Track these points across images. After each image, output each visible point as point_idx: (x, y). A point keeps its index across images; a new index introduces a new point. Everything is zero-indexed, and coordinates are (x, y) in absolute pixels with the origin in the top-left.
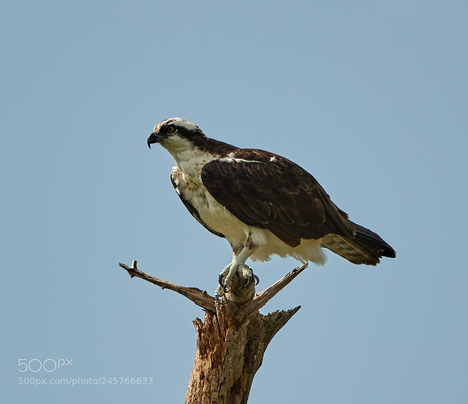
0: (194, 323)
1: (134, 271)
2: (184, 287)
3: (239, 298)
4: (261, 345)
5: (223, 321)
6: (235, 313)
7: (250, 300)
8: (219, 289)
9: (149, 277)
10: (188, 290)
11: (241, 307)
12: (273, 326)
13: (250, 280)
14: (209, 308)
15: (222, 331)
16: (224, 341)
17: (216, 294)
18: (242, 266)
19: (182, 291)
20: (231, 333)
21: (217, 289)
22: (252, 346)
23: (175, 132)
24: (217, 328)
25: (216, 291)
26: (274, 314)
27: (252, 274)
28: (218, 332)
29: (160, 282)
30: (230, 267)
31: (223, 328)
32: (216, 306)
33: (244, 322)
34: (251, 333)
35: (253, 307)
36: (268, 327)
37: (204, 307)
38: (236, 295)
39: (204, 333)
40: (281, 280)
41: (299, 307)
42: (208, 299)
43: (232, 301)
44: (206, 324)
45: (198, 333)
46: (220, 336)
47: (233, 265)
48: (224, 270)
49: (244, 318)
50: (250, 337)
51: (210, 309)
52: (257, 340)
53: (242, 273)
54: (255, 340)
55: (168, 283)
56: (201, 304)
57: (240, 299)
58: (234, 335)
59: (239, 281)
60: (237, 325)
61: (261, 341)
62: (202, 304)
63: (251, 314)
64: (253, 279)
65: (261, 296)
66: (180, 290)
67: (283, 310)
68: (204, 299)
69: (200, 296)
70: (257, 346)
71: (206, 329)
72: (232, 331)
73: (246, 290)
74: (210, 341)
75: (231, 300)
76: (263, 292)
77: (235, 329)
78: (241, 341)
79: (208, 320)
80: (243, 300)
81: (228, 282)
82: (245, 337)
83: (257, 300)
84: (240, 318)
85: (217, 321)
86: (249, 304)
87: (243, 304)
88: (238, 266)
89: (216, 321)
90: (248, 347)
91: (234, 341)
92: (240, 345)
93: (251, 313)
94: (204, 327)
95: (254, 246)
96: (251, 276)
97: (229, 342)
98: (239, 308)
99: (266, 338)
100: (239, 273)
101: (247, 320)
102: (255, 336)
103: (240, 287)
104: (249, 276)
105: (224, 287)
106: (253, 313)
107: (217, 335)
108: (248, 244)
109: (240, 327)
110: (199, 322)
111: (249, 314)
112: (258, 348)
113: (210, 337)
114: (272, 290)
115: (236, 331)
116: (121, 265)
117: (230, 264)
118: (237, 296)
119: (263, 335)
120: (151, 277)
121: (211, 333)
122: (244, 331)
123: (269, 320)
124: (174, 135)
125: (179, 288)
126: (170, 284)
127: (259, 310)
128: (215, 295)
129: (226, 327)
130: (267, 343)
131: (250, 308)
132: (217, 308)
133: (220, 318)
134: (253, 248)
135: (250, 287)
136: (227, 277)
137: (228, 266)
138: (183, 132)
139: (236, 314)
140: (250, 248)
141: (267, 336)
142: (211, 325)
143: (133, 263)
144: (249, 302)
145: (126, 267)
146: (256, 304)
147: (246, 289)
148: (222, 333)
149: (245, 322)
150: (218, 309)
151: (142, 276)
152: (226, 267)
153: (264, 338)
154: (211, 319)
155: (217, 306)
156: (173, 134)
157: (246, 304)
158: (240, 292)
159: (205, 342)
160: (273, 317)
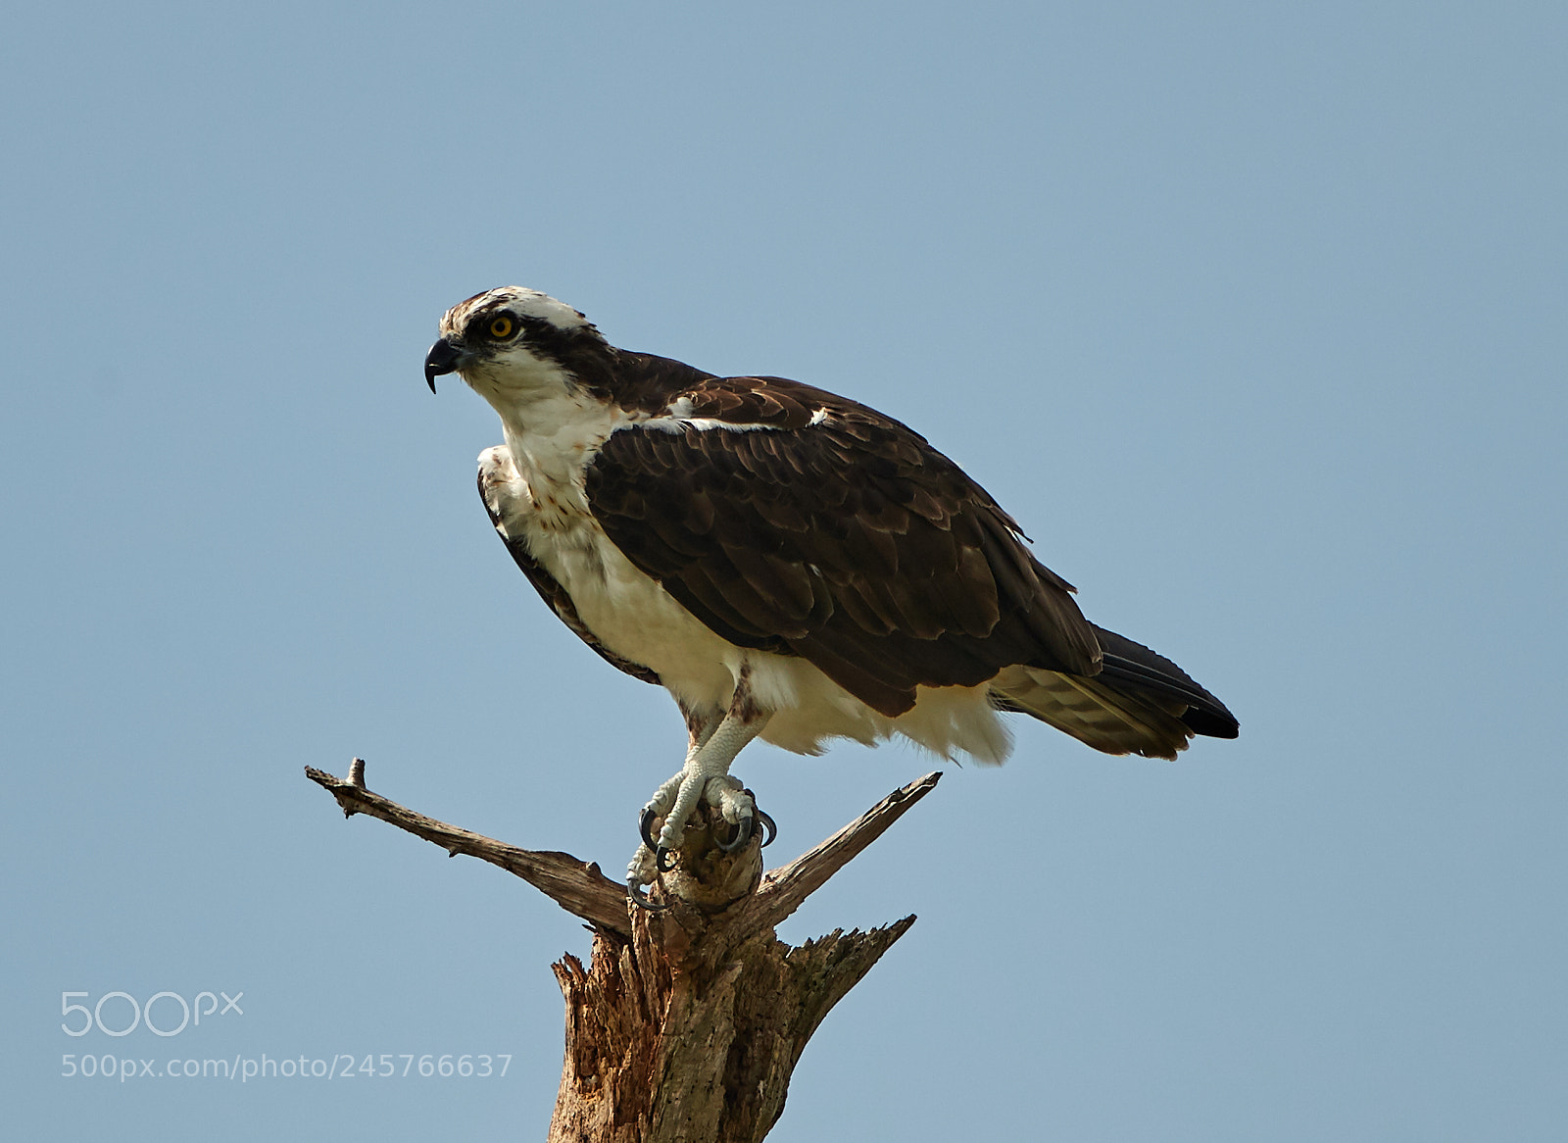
0: (555, 972)
1: (356, 794)
2: (523, 851)
3: (710, 890)
4: (781, 1046)
5: (656, 967)
6: (693, 938)
7: (745, 896)
8: (641, 857)
9: (406, 816)
10: (537, 861)
11: (714, 918)
13: (745, 830)
14: (607, 922)
15: (649, 997)
16: (657, 1032)
17: (631, 875)
18: (718, 782)
19: (515, 864)
20: (681, 1006)
21: (636, 856)
22: (750, 1049)
23: (516, 338)
24: (634, 988)
25: (631, 865)
26: (825, 942)
27: (754, 809)
28: (636, 1001)
29: (444, 831)
30: (678, 784)
31: (653, 989)
32: (632, 915)
33: (724, 968)
34: (747, 1008)
35: (755, 918)
36: (807, 987)
37: (591, 916)
38: (699, 880)
39: (591, 1004)
40: (849, 826)
41: (912, 919)
42: (603, 891)
43: (685, 898)
44: (596, 976)
45: (569, 1006)
46: (645, 1015)
47: (687, 779)
48: (656, 796)
49: (725, 955)
50: (744, 1019)
51: (612, 924)
52: (770, 1029)
53: (719, 806)
54: (761, 1030)
55: (469, 836)
56: (579, 907)
57: (713, 893)
58: (691, 1013)
59: (710, 830)
60: (701, 980)
61: (780, 1033)
62: (585, 908)
63: (748, 943)
64: (755, 826)
65: (784, 882)
66: (509, 860)
67: (857, 930)
68: (592, 889)
69: (577, 879)
70: (767, 1051)
71: (596, 991)
72: (684, 998)
73: (731, 864)
74: (609, 1032)
75: (681, 894)
76: (788, 869)
77: (694, 991)
78: (713, 1032)
79: (604, 963)
80: (723, 896)
81: (673, 838)
82: (728, 1018)
83: (768, 894)
84: (710, 954)
85: (635, 966)
86: (742, 910)
87: (723, 909)
88: (707, 781)
89: (629, 966)
90: (737, 1052)
91: (692, 1032)
92: (710, 1046)
93: (749, 937)
94: (590, 986)
95: (760, 713)
96: (751, 814)
97: (674, 1034)
98: (710, 922)
99: (797, 1023)
100: (709, 806)
101: (735, 963)
102: (761, 1017)
103: (713, 852)
104: (743, 815)
105: (656, 853)
106: (757, 939)
107: (634, 1011)
108: (738, 707)
109: (713, 985)
110: (571, 966)
111: (742, 943)
112: (772, 1056)
113: (611, 1020)
114: (820, 861)
115: (698, 998)
116: (312, 775)
117: (680, 774)
118: (702, 880)
119: (787, 1011)
120: (413, 816)
121: (614, 1005)
122: (724, 998)
123: (808, 963)
124: (514, 348)
125: (508, 853)
126: (478, 838)
127: (775, 928)
128: (628, 877)
129: (665, 986)
130: (801, 1040)
131: (747, 920)
132: (633, 923)
133: (643, 954)
134: (754, 718)
135: (748, 852)
136: (667, 820)
137: (672, 781)
138: (542, 336)
139: (698, 942)
140: (747, 720)
141: (801, 1015)
142: (614, 979)
143: (353, 767)
144: (741, 903)
145: (327, 781)
146: (764, 909)
147: (733, 860)
148: (650, 1004)
149: (729, 970)
150: (636, 926)
151: (384, 810)
152: (665, 785)
153: (792, 1022)
154: (614, 958)
155: (635, 915)
156: (509, 343)
157: (732, 910)
158: (711, 867)
159: (593, 1035)
160: (821, 954)
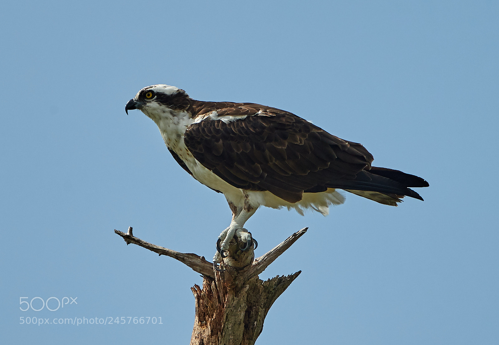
0: (192, 290)
1: (130, 237)
2: (181, 253)
3: (239, 263)
4: (261, 311)
5: (222, 287)
7: (249, 265)
8: (217, 255)
9: (145, 244)
10: (186, 256)
11: (240, 271)
12: (273, 291)
13: (249, 244)
14: (207, 274)
15: (221, 297)
16: (223, 307)
17: (214, 260)
18: (240, 230)
19: (179, 257)
20: (230, 299)
21: (216, 255)
22: (252, 312)
23: (153, 99)
24: (216, 294)
25: (214, 257)
26: (274, 279)
27: (251, 238)
28: (217, 298)
29: (157, 248)
30: (227, 230)
31: (222, 294)
32: (215, 272)
33: (243, 287)
34: (251, 300)
35: (252, 272)
36: (268, 293)
37: (202, 273)
38: (235, 260)
39: (203, 299)
40: (280, 244)
41: (300, 272)
42: (206, 265)
43: (231, 266)
44: (204, 291)
45: (196, 300)
46: (220, 302)
47: (230, 229)
48: (221, 234)
49: (244, 283)
50: (250, 303)
51: (209, 275)
52: (258, 306)
54: (255, 306)
55: (165, 249)
56: (199, 270)
58: (234, 301)
59: (238, 245)
60: (237, 291)
61: (261, 307)
63: (250, 280)
64: (252, 243)
65: (261, 262)
66: (177, 256)
67: (283, 276)
68: (203, 264)
69: (198, 261)
70: (257, 313)
71: (204, 295)
72: (231, 297)
73: (245, 254)
74: (209, 308)
75: (230, 264)
76: (262, 257)
77: (234, 294)
78: (240, 306)
79: (207, 287)
80: (242, 265)
81: (225, 247)
82: (245, 302)
83: (256, 265)
84: (239, 283)
85: (216, 288)
86: (248, 269)
87: (242, 269)
88: (236, 230)
89: (214, 287)
90: (248, 312)
91: (234, 307)
92: (240, 311)
93: (250, 278)
95: (253, 209)
97: (228, 308)
98: (239, 273)
99: (266, 304)
100: (237, 237)
101: (246, 285)
102: (255, 302)
103: (239, 251)
104: (248, 240)
105: (221, 252)
106: (253, 279)
107: (216, 301)
108: (246, 207)
109: (240, 292)
110: (197, 288)
111: (248, 280)
112: (258, 314)
113: (209, 304)
114: (271, 255)
115: (236, 296)
116: (116, 232)
117: (228, 228)
119: (263, 300)
120: (148, 244)
121: (210, 299)
122: (243, 297)
123: (269, 286)
124: (153, 102)
125: (177, 254)
126: (167, 250)
127: (259, 275)
128: (213, 261)
129: (225, 293)
130: (267, 309)
131: (250, 273)
132: (215, 274)
133: (219, 284)
134: (251, 210)
135: (250, 251)
136: (224, 242)
137: (226, 230)
138: (162, 98)
139: (235, 279)
140: (249, 211)
141: (267, 302)
142: (210, 291)
143: (129, 229)
145: (121, 234)
146: (255, 269)
148: (221, 299)
149: (245, 288)
151: (139, 242)
152: (224, 231)
153: (264, 303)
154: (210, 285)
156: (151, 100)
157: (245, 269)
158: (239, 256)
159: (204, 309)
160: (272, 283)
